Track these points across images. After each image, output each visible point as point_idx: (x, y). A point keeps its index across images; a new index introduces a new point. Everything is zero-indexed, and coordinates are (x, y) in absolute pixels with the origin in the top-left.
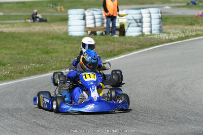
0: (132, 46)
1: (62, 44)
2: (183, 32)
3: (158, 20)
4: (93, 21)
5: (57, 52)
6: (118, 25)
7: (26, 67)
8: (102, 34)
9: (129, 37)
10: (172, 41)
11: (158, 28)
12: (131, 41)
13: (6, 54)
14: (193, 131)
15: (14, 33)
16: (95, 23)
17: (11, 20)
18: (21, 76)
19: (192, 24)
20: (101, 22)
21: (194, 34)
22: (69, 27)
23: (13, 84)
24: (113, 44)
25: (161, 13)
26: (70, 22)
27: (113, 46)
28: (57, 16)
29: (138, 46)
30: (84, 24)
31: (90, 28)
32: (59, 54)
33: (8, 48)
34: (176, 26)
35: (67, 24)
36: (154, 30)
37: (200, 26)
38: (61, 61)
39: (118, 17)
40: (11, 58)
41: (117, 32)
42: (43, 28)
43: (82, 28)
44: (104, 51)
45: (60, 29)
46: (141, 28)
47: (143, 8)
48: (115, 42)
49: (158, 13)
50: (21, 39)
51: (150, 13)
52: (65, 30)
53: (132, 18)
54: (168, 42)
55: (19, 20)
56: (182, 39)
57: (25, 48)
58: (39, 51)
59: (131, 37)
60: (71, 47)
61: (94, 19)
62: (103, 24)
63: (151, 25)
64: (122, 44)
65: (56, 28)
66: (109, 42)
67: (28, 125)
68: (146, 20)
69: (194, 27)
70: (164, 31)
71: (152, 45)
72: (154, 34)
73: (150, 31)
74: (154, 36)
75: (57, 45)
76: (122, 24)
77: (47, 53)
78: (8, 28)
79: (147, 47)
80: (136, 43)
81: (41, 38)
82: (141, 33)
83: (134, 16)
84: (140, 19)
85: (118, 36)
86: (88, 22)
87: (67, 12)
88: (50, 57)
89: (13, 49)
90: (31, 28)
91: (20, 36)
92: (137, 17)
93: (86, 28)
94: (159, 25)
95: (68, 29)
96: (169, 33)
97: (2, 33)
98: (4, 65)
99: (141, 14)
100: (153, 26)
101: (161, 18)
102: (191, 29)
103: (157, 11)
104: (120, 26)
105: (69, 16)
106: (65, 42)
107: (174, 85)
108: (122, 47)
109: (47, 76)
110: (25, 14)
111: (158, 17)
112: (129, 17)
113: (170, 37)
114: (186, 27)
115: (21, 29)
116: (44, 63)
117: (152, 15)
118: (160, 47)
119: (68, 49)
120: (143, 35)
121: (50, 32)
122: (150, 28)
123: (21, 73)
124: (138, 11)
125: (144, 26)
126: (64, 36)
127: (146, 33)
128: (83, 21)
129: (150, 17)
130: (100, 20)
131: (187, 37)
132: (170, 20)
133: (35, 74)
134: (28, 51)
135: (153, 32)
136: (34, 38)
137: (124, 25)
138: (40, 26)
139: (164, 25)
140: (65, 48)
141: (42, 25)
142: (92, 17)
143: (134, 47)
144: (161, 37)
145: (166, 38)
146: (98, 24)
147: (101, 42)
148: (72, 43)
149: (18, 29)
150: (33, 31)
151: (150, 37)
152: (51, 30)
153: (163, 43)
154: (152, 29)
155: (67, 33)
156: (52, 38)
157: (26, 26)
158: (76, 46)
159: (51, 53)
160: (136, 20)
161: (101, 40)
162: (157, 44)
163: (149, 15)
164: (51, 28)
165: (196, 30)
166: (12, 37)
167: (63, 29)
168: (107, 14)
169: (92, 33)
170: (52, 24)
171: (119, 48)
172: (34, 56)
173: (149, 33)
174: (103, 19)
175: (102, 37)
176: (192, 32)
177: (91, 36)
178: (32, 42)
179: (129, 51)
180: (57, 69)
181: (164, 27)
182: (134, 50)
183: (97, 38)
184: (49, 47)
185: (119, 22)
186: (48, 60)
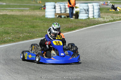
0: (82, 25)
1: (42, 23)
2: (112, 18)
3: (98, 10)
4: (60, 9)
5: (39, 27)
6: (74, 12)
7: (21, 35)
8: (65, 17)
9: (81, 19)
10: (106, 23)
11: (98, 15)
12: (82, 22)
13: (9, 27)
15: (13, 15)
16: (61, 10)
17: (11, 7)
18: (19, 40)
19: (117, 13)
20: (65, 10)
21: (118, 18)
22: (46, 13)
23: (15, 45)
24: (72, 23)
25: (100, 6)
26: (47, 10)
27: (72, 24)
28: (37, 6)
29: (86, 25)
30: (54, 11)
31: (58, 13)
32: (41, 28)
33: (11, 24)
34: (107, 14)
35: (45, 11)
36: (95, 16)
38: (42, 32)
40: (13, 30)
41: (74, 17)
42: (30, 13)
43: (53, 13)
44: (67, 27)
45: (40, 14)
46: (87, 14)
47: (89, 3)
48: (73, 22)
49: (98, 6)
50: (18, 19)
51: (93, 6)
52: (43, 14)
53: (83, 9)
54: (103, 23)
55: (16, 7)
56: (111, 21)
57: (20, 24)
58: (28, 26)
59: (82, 19)
60: (48, 25)
61: (61, 8)
62: (66, 11)
63: (94, 13)
64: (77, 23)
65: (38, 13)
66: (69, 22)
67: (25, 69)
68: (91, 10)
69: (119, 15)
71: (95, 25)
72: (95, 18)
73: (93, 16)
74: (95, 19)
75: (39, 23)
76: (77, 12)
77: (33, 27)
78: (10, 12)
79: (91, 25)
80: (85, 23)
81: (29, 19)
82: (87, 17)
83: (84, 7)
86: (57, 10)
87: (45, 4)
88: (35, 30)
89: (14, 25)
90: (23, 13)
91: (17, 17)
92: (86, 8)
93: (55, 13)
94: (98, 13)
95: (45, 14)
96: (104, 18)
97: (6, 15)
98: (8, 34)
99: (88, 6)
100: (95, 13)
101: (100, 9)
102: (117, 16)
104: (76, 13)
105: (46, 6)
108: (77, 25)
109: (34, 41)
110: (19, 4)
111: (98, 8)
112: (81, 8)
113: (105, 20)
114: (114, 15)
115: (17, 13)
116: (32, 33)
117: (94, 7)
118: (99, 26)
120: (89, 18)
121: (35, 15)
122: (93, 15)
123: (19, 39)
124: (86, 5)
125: (89, 13)
126: (42, 18)
127: (91, 18)
128: (54, 9)
129: (93, 8)
130: (64, 9)
131: (114, 20)
132: (104, 10)
133: (27, 39)
134: (22, 26)
135: (95, 17)
136: (26, 18)
138: (28, 12)
140: (44, 24)
141: (29, 11)
142: (59, 7)
143: (84, 25)
144: (100, 20)
145: (102, 21)
146: (63, 12)
147: (64, 22)
148: (47, 22)
149: (16, 13)
150: (25, 14)
151: (93, 20)
152: (35, 14)
153: (101, 23)
154: (94, 15)
155: (44, 16)
156: (36, 19)
157: (20, 12)
158: (50, 24)
159: (36, 27)
160: (85, 10)
161: (64, 21)
162: (97, 24)
163: (93, 7)
164: (35, 13)
165: (120, 17)
166: (12, 17)
167: (42, 14)
169: (59, 16)
170: (35, 11)
171: (75, 26)
172: (26, 29)
173: (92, 18)
174: (65, 9)
175: (65, 19)
176: (117, 18)
177: (58, 18)
178: (24, 21)
179: (81, 27)
180: (39, 37)
181: (101, 14)
182: (84, 27)
183: (62, 20)
184: (35, 24)
185: (75, 10)
186: (34, 32)
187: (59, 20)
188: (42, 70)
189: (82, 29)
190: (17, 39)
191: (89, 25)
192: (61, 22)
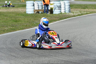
2: (80, 12)
3: (69, 6)
4: (38, 7)
6: (49, 8)
7: (6, 28)
8: (42, 13)
9: (55, 14)
10: (75, 16)
11: (68, 10)
12: (56, 16)
14: (85, 59)
15: (1, 12)
16: (39, 7)
18: (4, 32)
19: (84, 8)
20: (42, 7)
25: (70, 3)
26: (27, 7)
28: (21, 4)
29: (59, 19)
30: (33, 8)
31: (36, 10)
32: (22, 22)
34: (77, 9)
36: (67, 11)
37: (88, 9)
38: (23, 26)
39: (50, 5)
41: (49, 12)
42: (14, 10)
43: (33, 10)
45: (22, 11)
46: (60, 10)
47: (61, 1)
48: (48, 16)
49: (68, 3)
50: (4, 15)
51: (65, 3)
52: (24, 11)
53: (56, 5)
54: (73, 17)
56: (79, 15)
57: (6, 19)
59: (56, 14)
60: (28, 19)
61: (38, 6)
62: (42, 8)
63: (65, 8)
64: (51, 17)
65: (20, 10)
67: (7, 56)
68: (63, 6)
69: (86, 10)
70: (71, 12)
71: (66, 18)
72: (66, 13)
73: (65, 11)
74: (67, 14)
75: (21, 18)
76: (51, 8)
77: (16, 21)
79: (63, 19)
80: (58, 17)
81: (13, 15)
82: (60, 12)
83: (57, 4)
84: (60, 6)
85: (49, 14)
86: (35, 7)
87: (26, 2)
88: (18, 24)
89: (0, 20)
90: (9, 10)
93: (34, 10)
95: (26, 10)
96: (73, 13)
99: (60, 3)
100: (66, 9)
101: (70, 5)
102: (84, 11)
103: (68, 2)
104: (51, 9)
105: (27, 4)
106: (24, 17)
107: (76, 37)
108: (52, 19)
109: (16, 33)
111: (68, 5)
112: (55, 5)
113: (74, 14)
114: (82, 10)
115: (4, 10)
116: (15, 26)
117: (65, 4)
118: (69, 19)
119: (26, 20)
120: (61, 13)
121: (18, 12)
122: (64, 10)
123: (4, 31)
124: (59, 2)
125: (62, 9)
126: (24, 14)
127: (63, 13)
128: (33, 7)
129: (65, 5)
130: (41, 6)
131: (82, 14)
132: (74, 6)
133: (10, 32)
134: (7, 21)
135: (66, 12)
136: (10, 14)
137: (52, 9)
138: (13, 9)
139: (71, 8)
140: (25, 19)
141: (14, 8)
142: (37, 5)
144: (70, 14)
145: (72, 15)
147: (41, 16)
148: (28, 17)
149: (3, 10)
150: (10, 11)
151: (64, 14)
152: (18, 11)
153: (71, 17)
154: (66, 11)
155: (25, 12)
156: (19, 15)
158: (30, 18)
159: (18, 21)
160: (58, 6)
162: (68, 18)
163: (64, 4)
164: (18, 10)
165: (86, 11)
168: (44, 3)
169: (37, 12)
170: (19, 8)
171: (50, 20)
172: (10, 23)
173: (64, 13)
174: (42, 6)
175: (42, 14)
176: (84, 12)
177: (37, 14)
178: (9, 16)
179: (55, 21)
180: (21, 29)
181: (71, 10)
182: (57, 20)
183: (40, 15)
184: (17, 19)
185: (50, 7)
186: (16, 25)
187: (37, 16)
188: (21, 56)
189: (55, 22)
190: (3, 32)
191: (61, 19)
192: (38, 17)
